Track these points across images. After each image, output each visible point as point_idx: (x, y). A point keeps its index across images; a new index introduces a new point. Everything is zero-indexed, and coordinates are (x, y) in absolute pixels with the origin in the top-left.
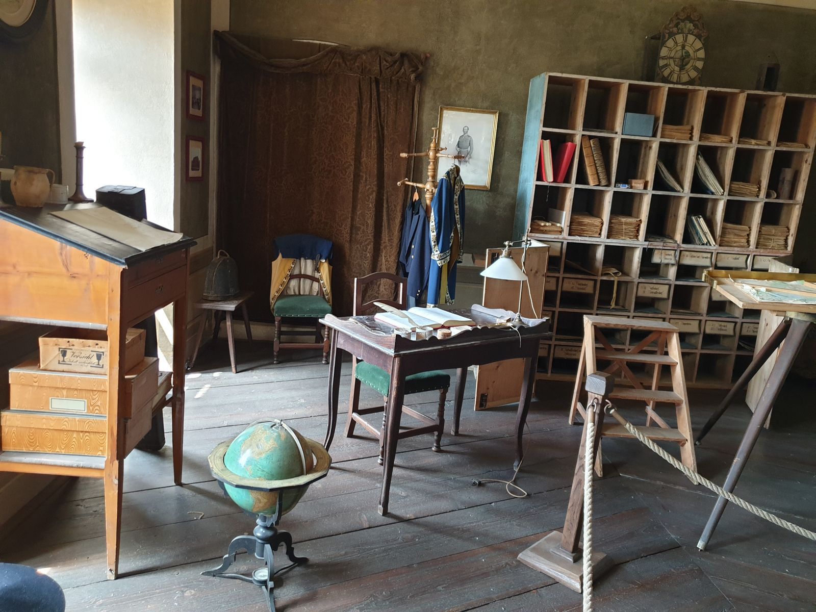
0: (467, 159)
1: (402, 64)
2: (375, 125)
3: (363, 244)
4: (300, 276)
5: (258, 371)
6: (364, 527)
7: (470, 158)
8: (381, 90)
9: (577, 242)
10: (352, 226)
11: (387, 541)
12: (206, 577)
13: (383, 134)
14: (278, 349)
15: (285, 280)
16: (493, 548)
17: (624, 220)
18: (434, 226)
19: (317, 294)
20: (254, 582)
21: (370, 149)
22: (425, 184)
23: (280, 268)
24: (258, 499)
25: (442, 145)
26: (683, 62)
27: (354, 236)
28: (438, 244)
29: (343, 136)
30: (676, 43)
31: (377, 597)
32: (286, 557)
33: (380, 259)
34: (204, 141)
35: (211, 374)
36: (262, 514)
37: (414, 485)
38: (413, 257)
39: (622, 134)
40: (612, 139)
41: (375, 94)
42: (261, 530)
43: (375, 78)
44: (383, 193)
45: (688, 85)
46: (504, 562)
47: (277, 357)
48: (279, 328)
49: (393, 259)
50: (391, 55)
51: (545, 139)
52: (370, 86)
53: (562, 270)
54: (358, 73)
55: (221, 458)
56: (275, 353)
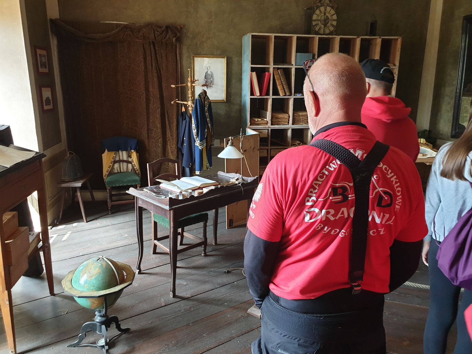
0: (211, 85)
1: (167, 32)
2: (155, 69)
3: (156, 139)
4: (120, 161)
5: (99, 220)
6: (163, 306)
7: (213, 84)
8: (157, 48)
9: (276, 128)
10: (148, 130)
11: (175, 312)
12: (70, 348)
13: (161, 74)
14: (111, 206)
15: (111, 165)
16: (235, 308)
17: (301, 114)
18: (195, 127)
19: (131, 171)
20: (97, 347)
21: (154, 83)
22: (188, 102)
23: (107, 157)
24: (93, 302)
25: (196, 78)
26: (326, 22)
27: (150, 134)
28: (198, 137)
29: (137, 77)
30: (321, 11)
31: (169, 345)
32: (116, 330)
33: (167, 147)
34: (52, 87)
35: (71, 225)
36: (98, 309)
37: (191, 277)
38: (185, 144)
39: (296, 65)
40: (291, 68)
41: (154, 51)
42: (99, 318)
43: (152, 41)
44: (165, 108)
45: (328, 35)
46: (240, 315)
47: (111, 211)
48: (110, 193)
49: (174, 146)
50: (160, 27)
51: (253, 72)
52: (149, 47)
53: (269, 145)
54: (142, 40)
55: (70, 281)
56: (109, 208)
